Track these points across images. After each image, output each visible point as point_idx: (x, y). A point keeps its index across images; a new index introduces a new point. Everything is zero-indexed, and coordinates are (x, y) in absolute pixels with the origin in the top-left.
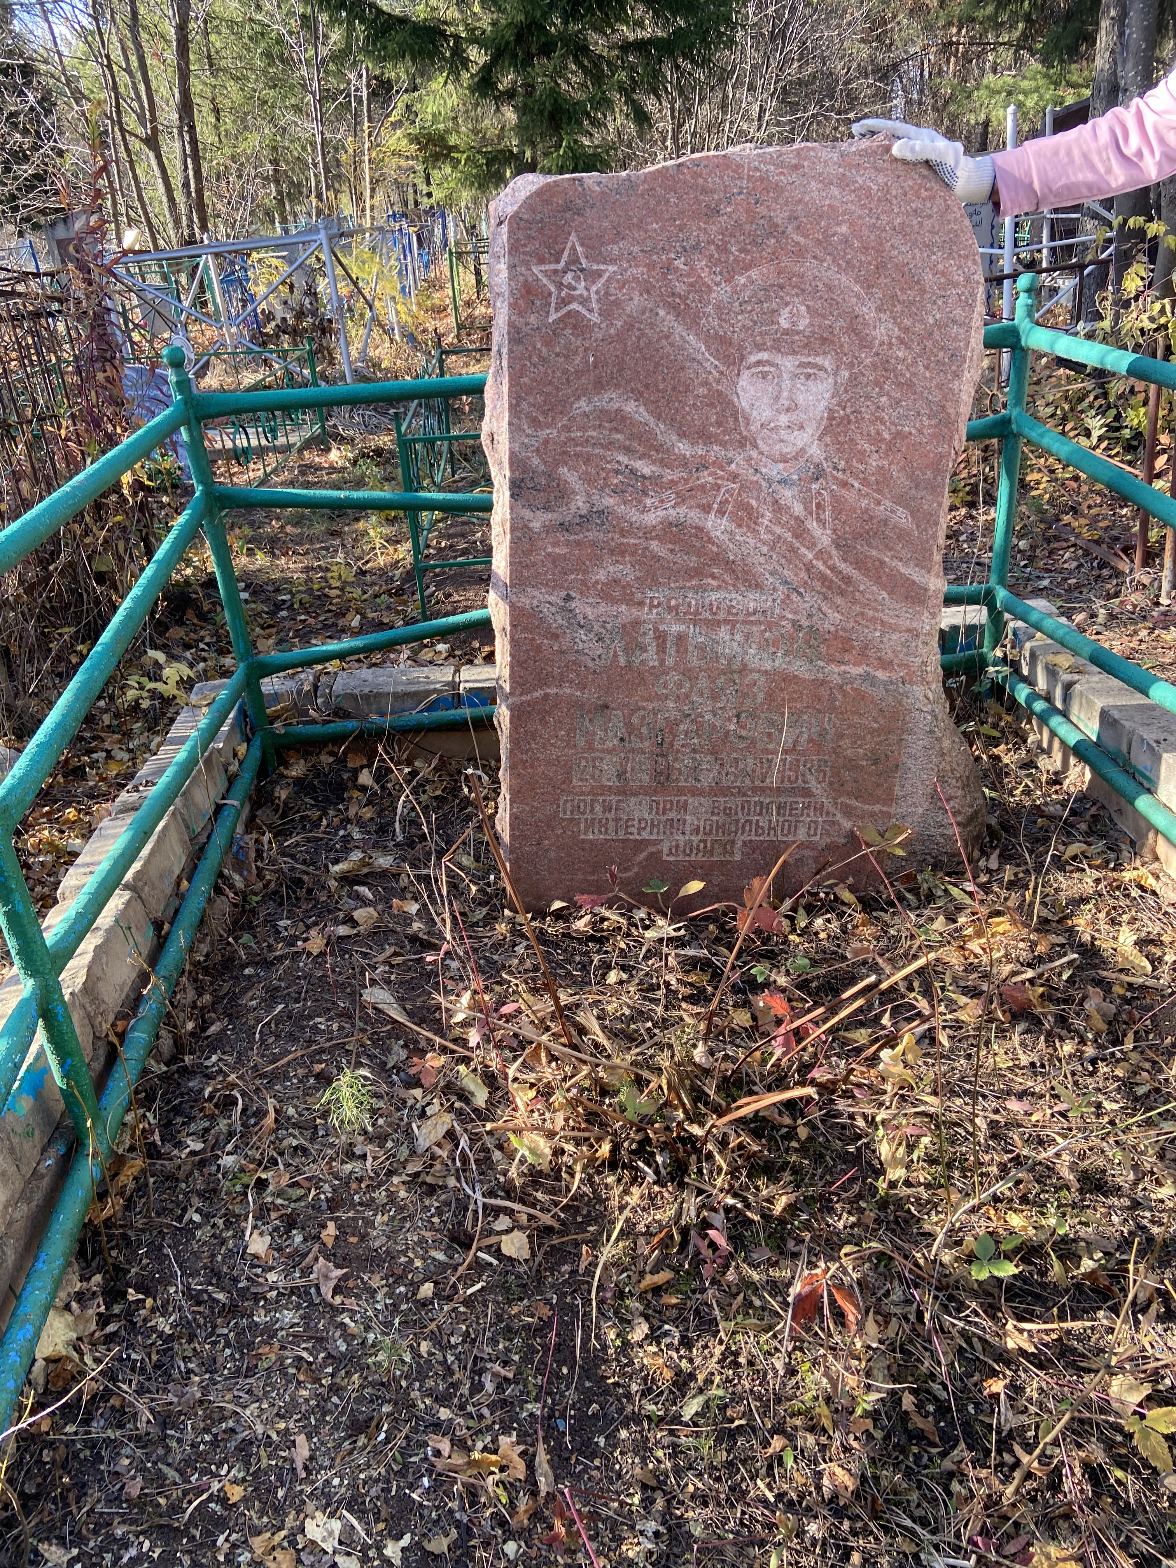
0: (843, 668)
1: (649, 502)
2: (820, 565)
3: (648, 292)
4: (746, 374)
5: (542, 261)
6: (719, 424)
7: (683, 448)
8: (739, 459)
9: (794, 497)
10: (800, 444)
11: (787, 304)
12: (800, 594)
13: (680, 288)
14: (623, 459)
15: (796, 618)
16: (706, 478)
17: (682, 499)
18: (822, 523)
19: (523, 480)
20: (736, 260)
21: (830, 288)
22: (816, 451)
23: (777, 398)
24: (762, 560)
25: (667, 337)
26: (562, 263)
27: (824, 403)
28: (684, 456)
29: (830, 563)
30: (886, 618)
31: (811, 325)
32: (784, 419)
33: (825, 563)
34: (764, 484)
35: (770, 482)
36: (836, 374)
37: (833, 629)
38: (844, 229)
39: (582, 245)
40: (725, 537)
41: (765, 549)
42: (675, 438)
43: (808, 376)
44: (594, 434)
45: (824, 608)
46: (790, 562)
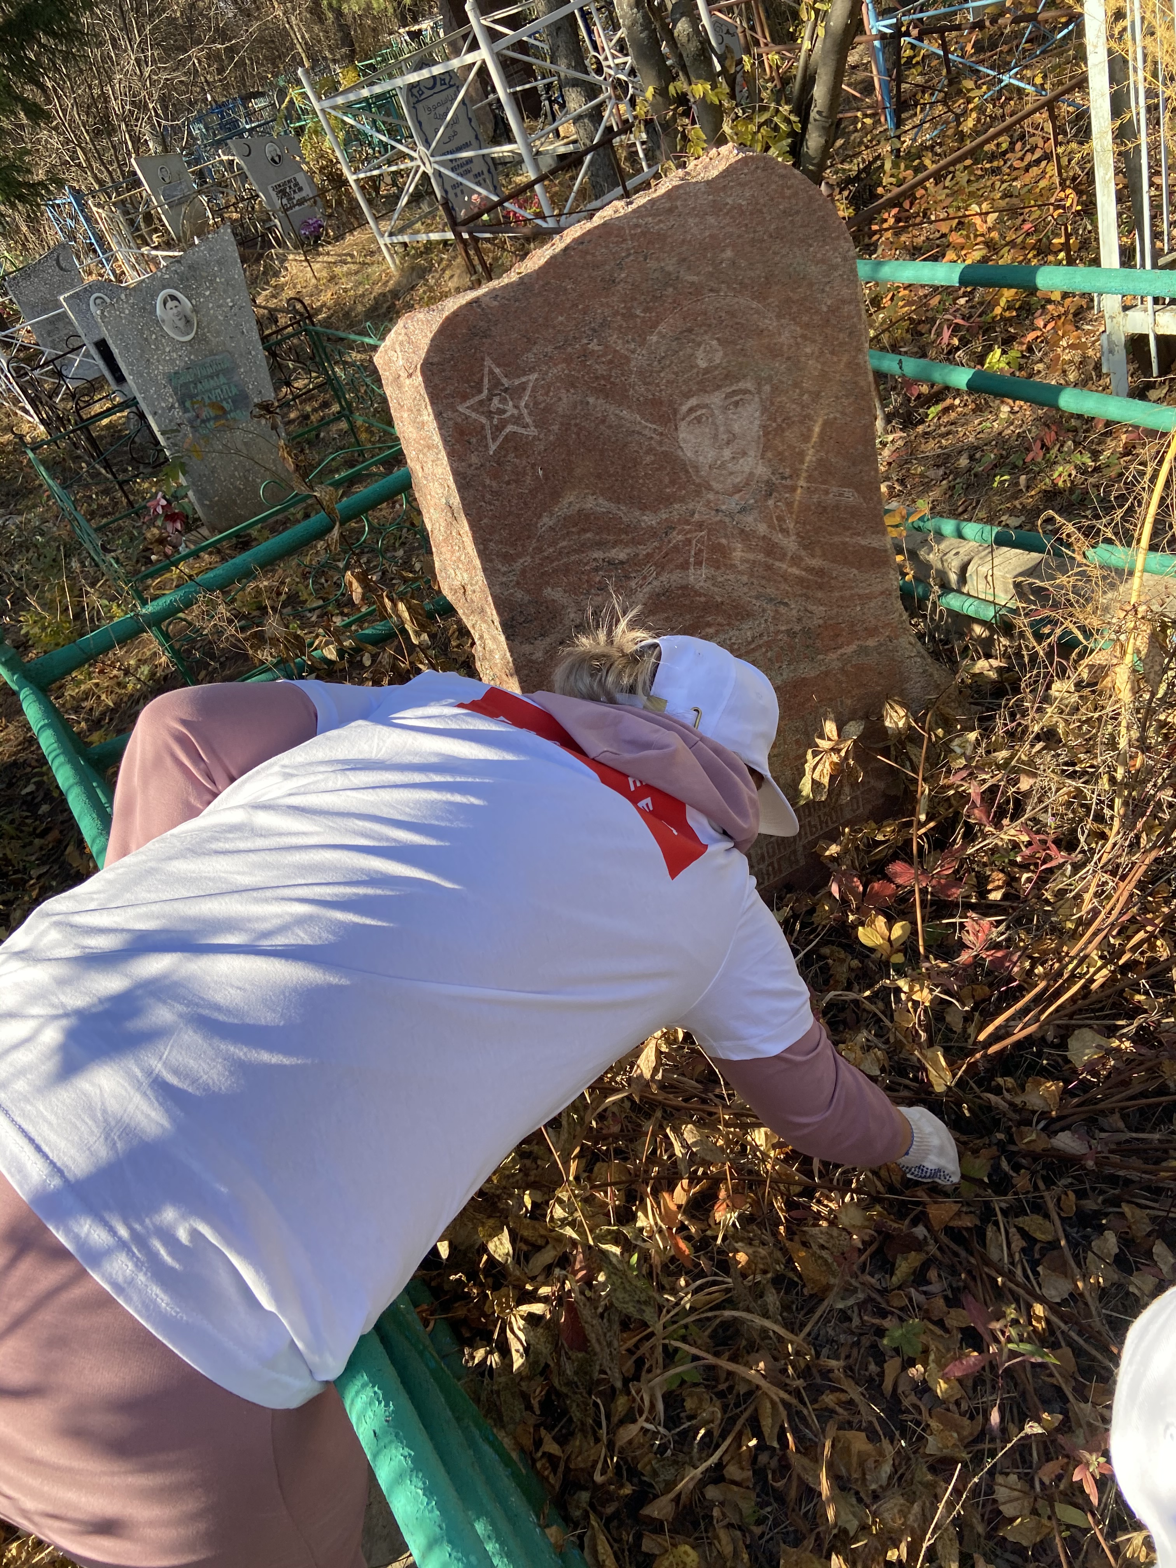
0: (839, 652)
1: (633, 584)
2: (795, 571)
3: (573, 385)
4: (683, 425)
5: (465, 397)
6: (673, 482)
7: (649, 520)
8: (700, 507)
9: (755, 520)
10: (747, 469)
11: (699, 344)
12: (786, 604)
13: (601, 369)
14: (598, 554)
15: (789, 627)
16: (677, 537)
17: (661, 567)
18: (785, 531)
19: (513, 619)
20: (644, 321)
21: (732, 314)
22: (762, 470)
23: (715, 437)
24: (746, 589)
25: (603, 421)
26: (486, 392)
27: (757, 422)
28: (651, 527)
29: (803, 564)
30: (861, 592)
31: (726, 355)
32: (727, 453)
33: (798, 567)
34: (727, 520)
35: (731, 515)
36: (759, 392)
37: (821, 622)
38: (729, 253)
39: (498, 366)
40: (709, 584)
41: (745, 579)
42: (638, 513)
43: (736, 404)
44: (565, 543)
45: (810, 608)
46: (769, 580)
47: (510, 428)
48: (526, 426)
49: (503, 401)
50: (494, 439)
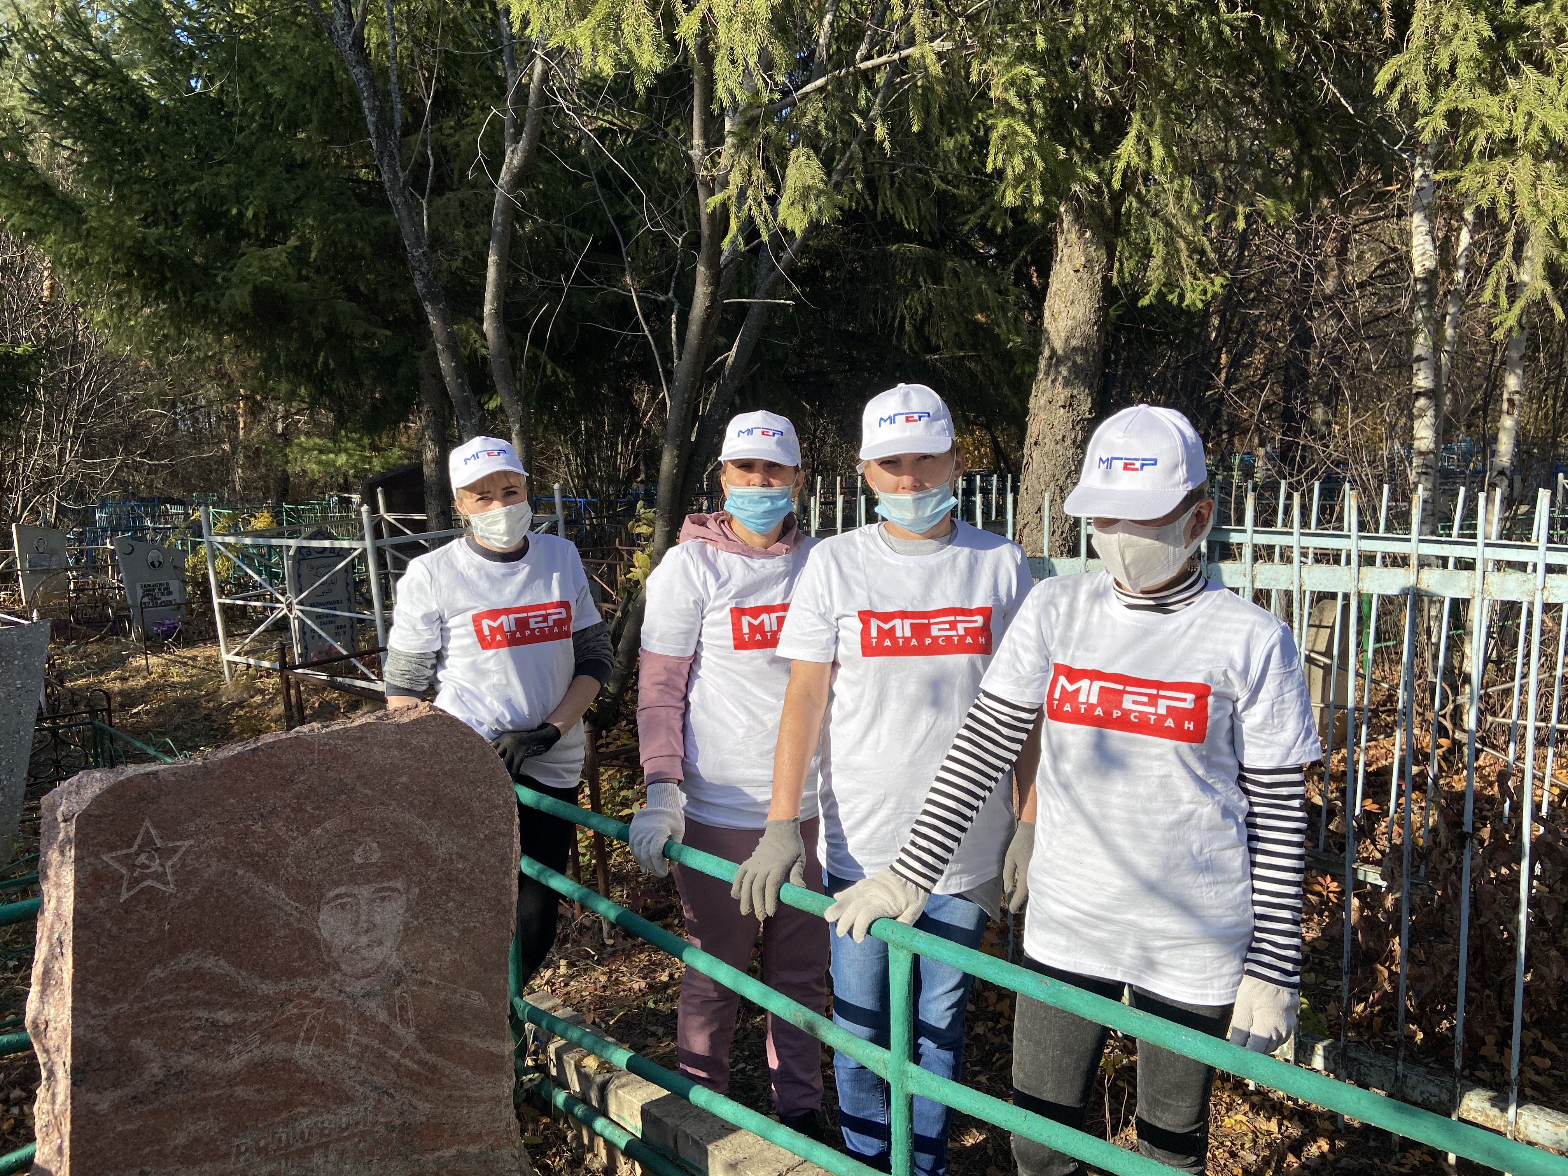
0: (436, 1154)
1: (231, 1049)
2: (408, 1062)
4: (325, 909)
5: (112, 848)
6: (301, 958)
7: (267, 988)
8: (324, 985)
9: (378, 1006)
10: (380, 958)
11: (360, 844)
12: (391, 1096)
13: (258, 848)
14: (203, 1014)
15: (390, 1119)
16: (291, 1010)
17: (266, 1037)
18: (405, 1022)
21: (396, 825)
22: (395, 961)
23: (356, 923)
24: (352, 1073)
25: (246, 892)
26: (135, 847)
27: (400, 918)
28: (268, 996)
29: (417, 1057)
30: (470, 1094)
31: (383, 856)
32: (364, 940)
33: (412, 1059)
34: (349, 1002)
35: (354, 998)
36: (408, 891)
37: (424, 1119)
39: (156, 827)
40: (314, 1062)
41: (353, 1062)
42: (257, 981)
43: (383, 899)
44: (169, 997)
45: (415, 1102)
46: (378, 1068)
47: (148, 883)
48: (165, 883)
49: (152, 858)
50: (128, 890)
